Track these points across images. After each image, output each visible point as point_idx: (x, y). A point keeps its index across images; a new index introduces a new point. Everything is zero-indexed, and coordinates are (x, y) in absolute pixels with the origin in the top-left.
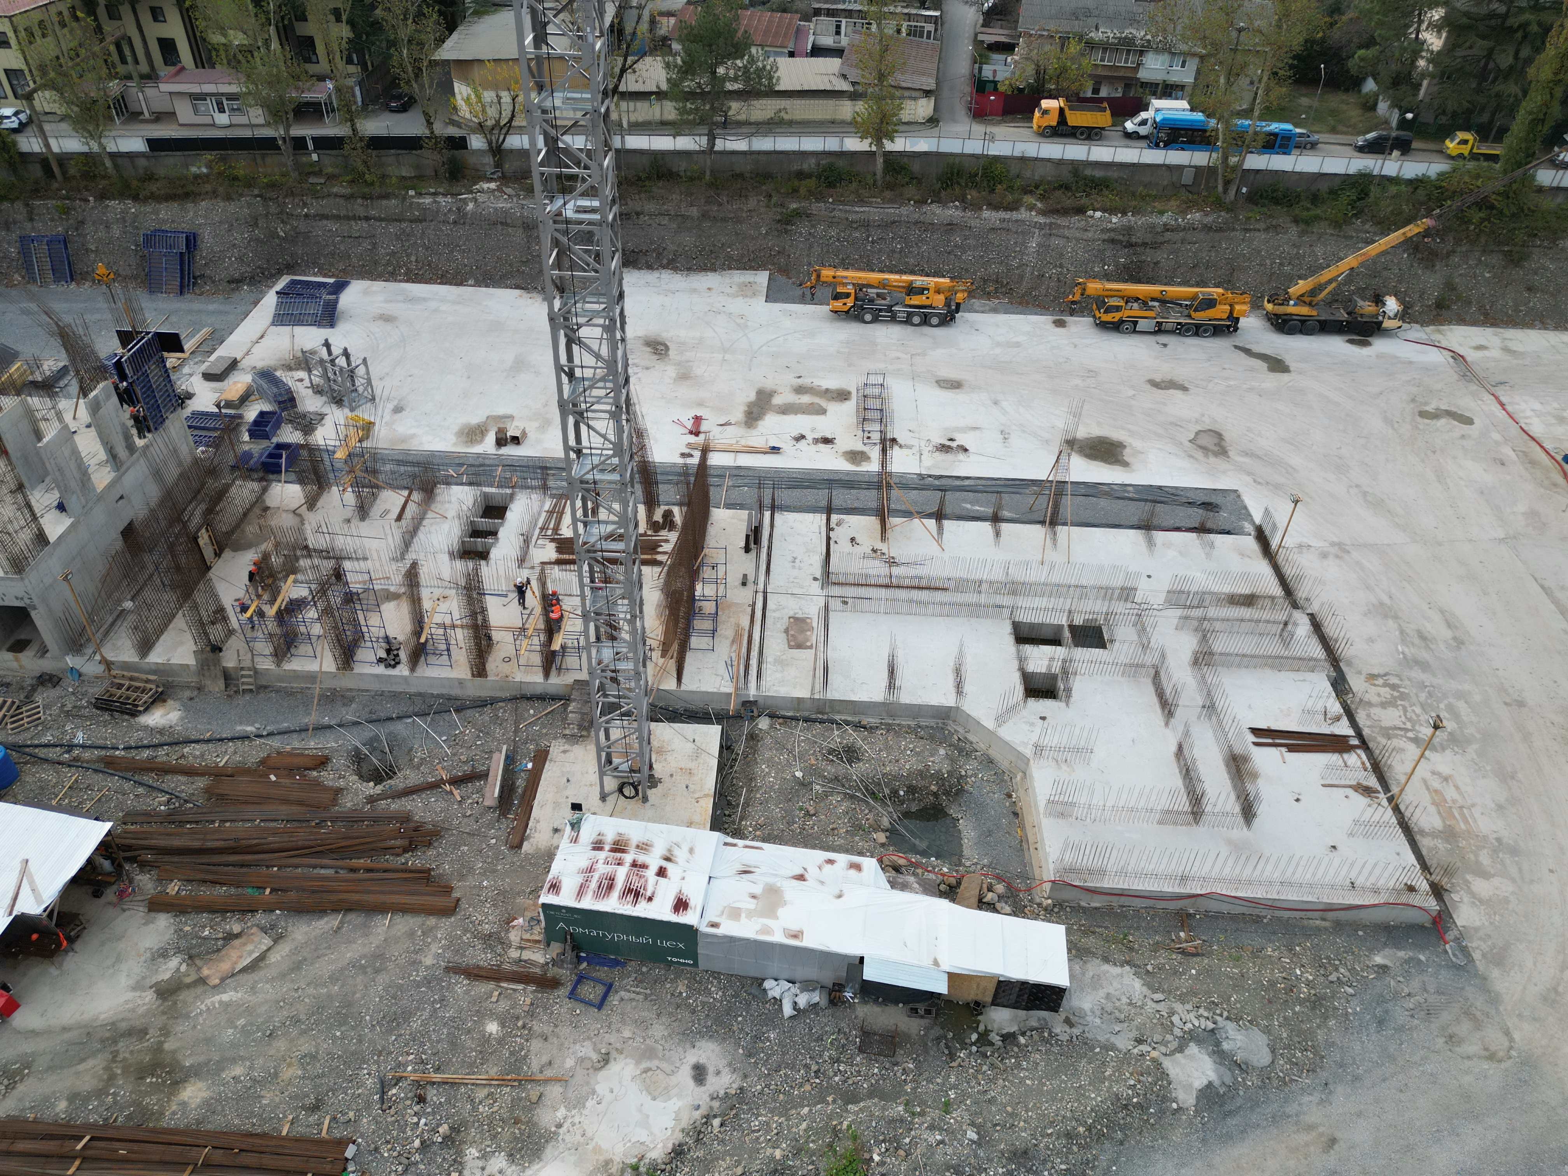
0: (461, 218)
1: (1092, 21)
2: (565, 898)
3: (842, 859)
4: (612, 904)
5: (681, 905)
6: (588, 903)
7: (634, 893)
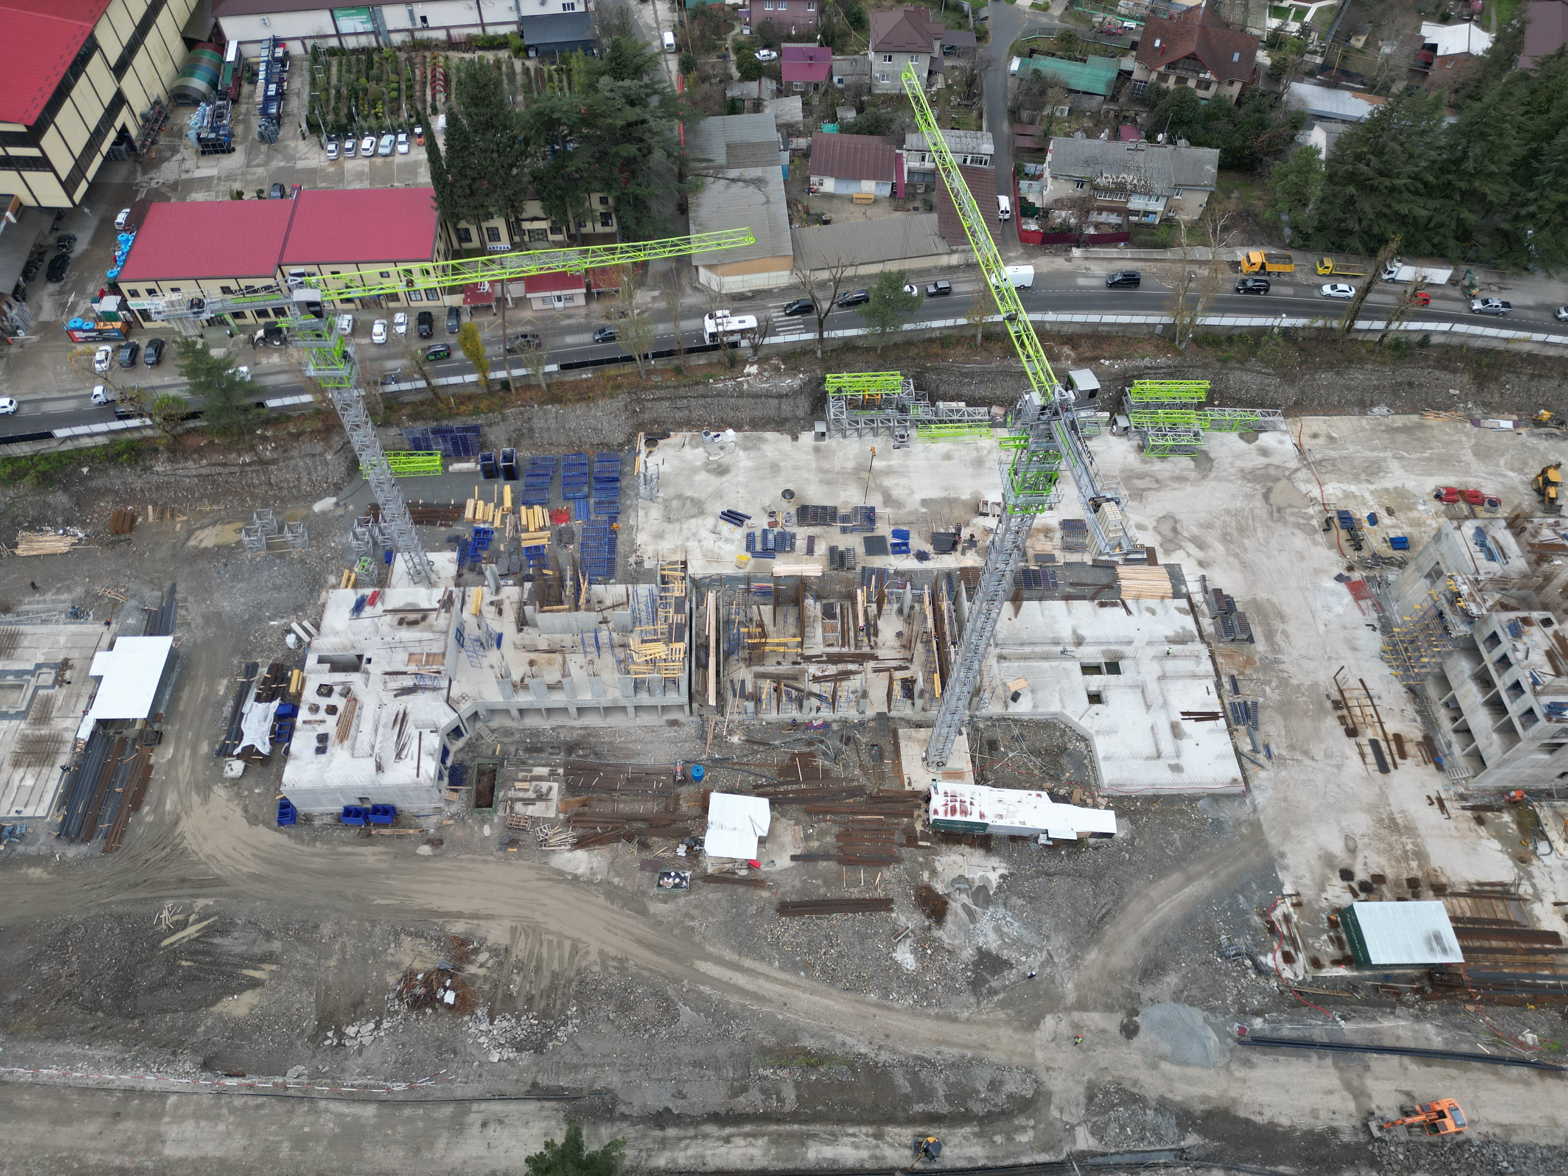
0: (742, 395)
1: (1098, 168)
2: (941, 816)
3: (1034, 793)
4: (958, 817)
5: (982, 816)
6: (949, 817)
7: (964, 812)
